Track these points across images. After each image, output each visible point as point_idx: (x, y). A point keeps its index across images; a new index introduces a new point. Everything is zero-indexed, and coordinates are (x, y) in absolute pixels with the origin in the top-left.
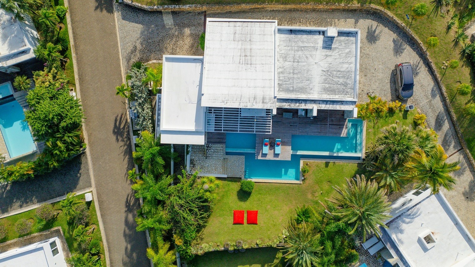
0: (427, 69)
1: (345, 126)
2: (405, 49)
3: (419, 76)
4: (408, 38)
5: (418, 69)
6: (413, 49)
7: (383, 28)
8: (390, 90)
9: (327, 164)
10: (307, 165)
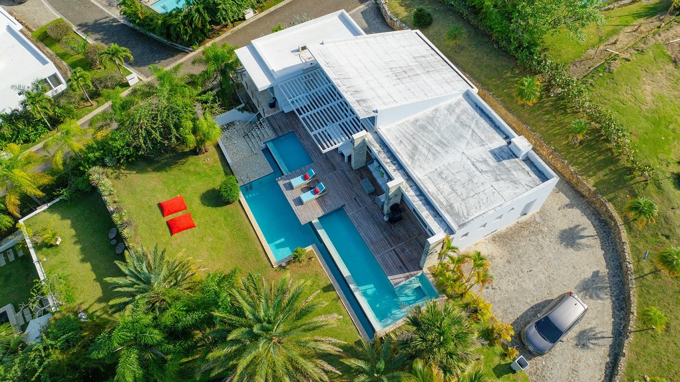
0: (608, 360)
1: (408, 274)
2: (602, 299)
3: (585, 352)
4: (621, 293)
5: (593, 342)
6: (614, 312)
7: (597, 246)
8: (519, 314)
9: (328, 288)
10: (310, 259)
